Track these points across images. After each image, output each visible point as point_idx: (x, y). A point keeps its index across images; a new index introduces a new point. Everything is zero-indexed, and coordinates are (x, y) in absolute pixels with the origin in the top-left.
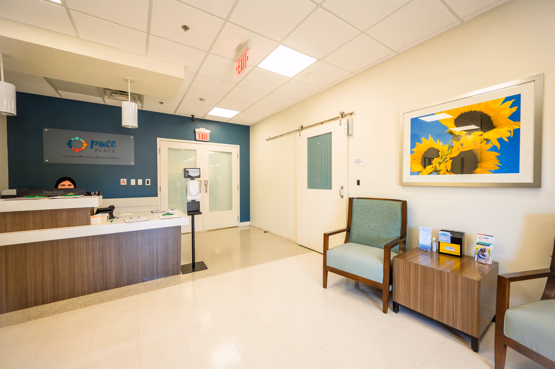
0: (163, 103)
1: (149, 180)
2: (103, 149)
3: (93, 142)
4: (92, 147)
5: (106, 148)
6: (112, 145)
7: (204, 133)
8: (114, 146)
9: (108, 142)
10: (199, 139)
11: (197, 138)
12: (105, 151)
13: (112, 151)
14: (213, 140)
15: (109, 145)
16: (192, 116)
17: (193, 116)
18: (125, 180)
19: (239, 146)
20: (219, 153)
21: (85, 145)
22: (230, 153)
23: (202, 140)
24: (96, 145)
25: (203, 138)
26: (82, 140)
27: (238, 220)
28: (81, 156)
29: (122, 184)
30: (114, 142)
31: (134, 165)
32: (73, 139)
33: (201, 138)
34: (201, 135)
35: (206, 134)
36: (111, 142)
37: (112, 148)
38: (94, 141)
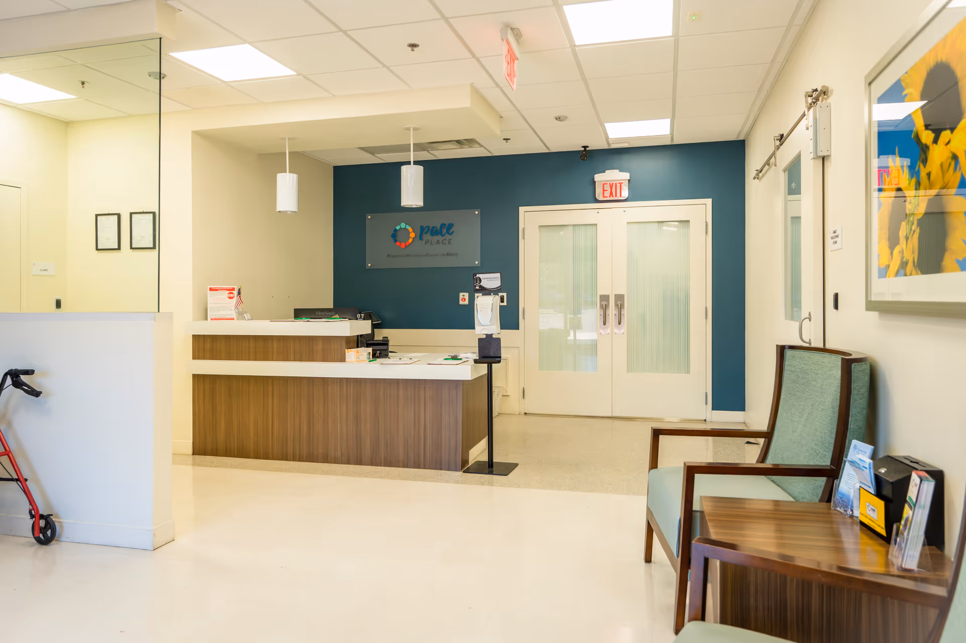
0: (509, 139)
1: (505, 294)
2: (436, 238)
3: (422, 228)
4: (421, 238)
5: (439, 238)
6: (448, 232)
7: (614, 183)
8: (451, 232)
9: (443, 225)
10: (604, 197)
11: (599, 196)
12: (438, 242)
13: (447, 242)
14: (638, 193)
15: (444, 231)
16: (583, 147)
17: (585, 147)
18: (466, 295)
19: (709, 202)
20: (656, 224)
21: (412, 235)
22: (687, 221)
23: (611, 198)
24: (427, 233)
25: (611, 194)
26: (408, 227)
27: (706, 404)
28: (407, 256)
29: (461, 303)
30: (451, 226)
31: (479, 265)
32: (398, 228)
33: (607, 194)
34: (607, 188)
35: (621, 184)
36: (447, 226)
37: (448, 237)
38: (425, 226)
